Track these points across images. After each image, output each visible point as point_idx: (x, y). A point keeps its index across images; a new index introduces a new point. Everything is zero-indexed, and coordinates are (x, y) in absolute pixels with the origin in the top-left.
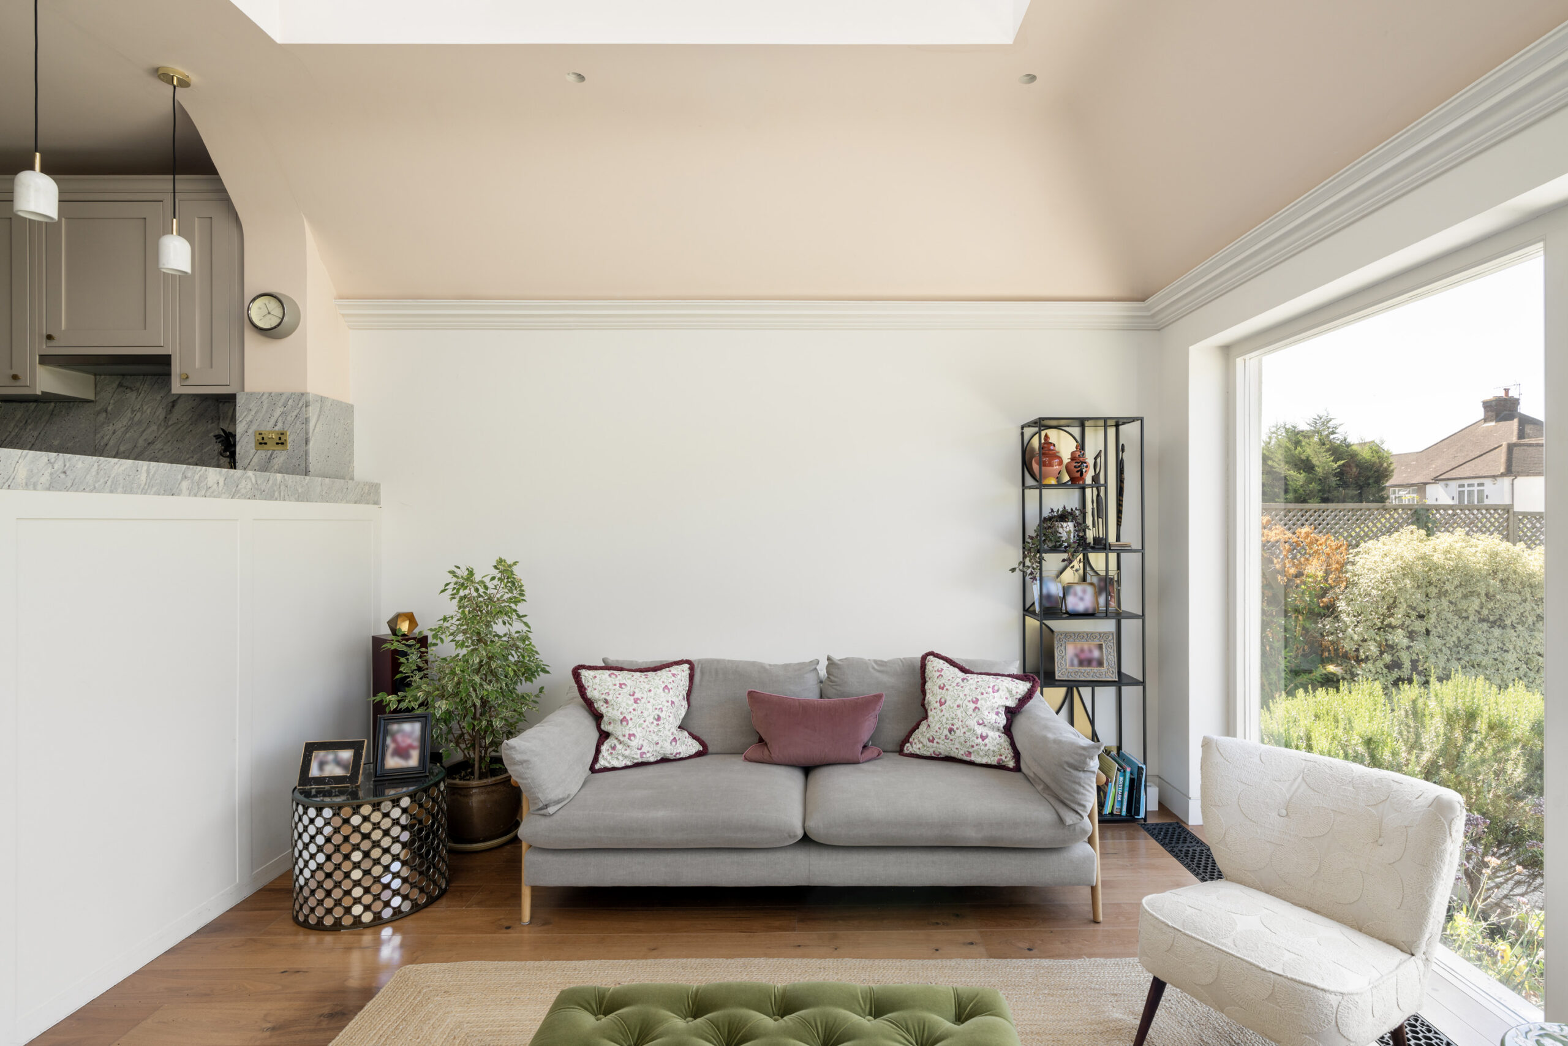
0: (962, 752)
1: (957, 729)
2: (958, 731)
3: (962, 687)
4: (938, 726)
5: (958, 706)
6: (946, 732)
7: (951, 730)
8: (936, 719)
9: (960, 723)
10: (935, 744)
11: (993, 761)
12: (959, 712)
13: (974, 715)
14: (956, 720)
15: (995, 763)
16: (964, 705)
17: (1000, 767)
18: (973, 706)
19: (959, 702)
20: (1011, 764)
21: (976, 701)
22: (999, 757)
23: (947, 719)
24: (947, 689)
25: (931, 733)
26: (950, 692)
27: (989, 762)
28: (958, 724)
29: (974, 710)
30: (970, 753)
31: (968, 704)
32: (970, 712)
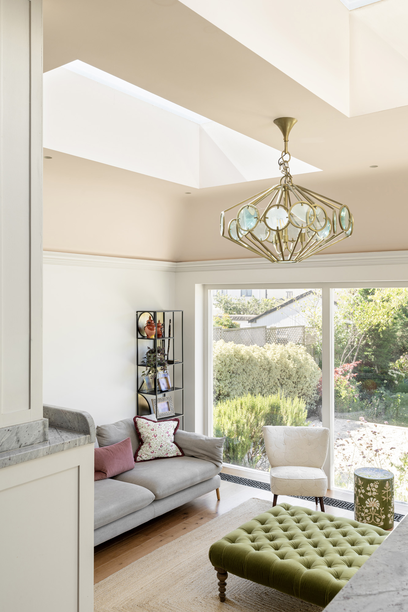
0: (165, 454)
1: (164, 445)
2: (164, 446)
3: (161, 428)
4: (156, 445)
5: (162, 436)
6: (159, 447)
7: (161, 446)
8: (154, 443)
9: (164, 442)
10: (154, 454)
11: (175, 454)
12: (163, 438)
13: (169, 438)
14: (163, 442)
15: (176, 455)
16: (164, 435)
17: (178, 456)
18: (167, 435)
19: (162, 434)
20: (181, 454)
21: (168, 433)
22: (177, 452)
23: (159, 442)
24: (155, 430)
25: (152, 450)
26: (157, 431)
27: (174, 455)
28: (164, 443)
29: (168, 436)
30: (167, 453)
31: (165, 434)
32: (167, 437)
